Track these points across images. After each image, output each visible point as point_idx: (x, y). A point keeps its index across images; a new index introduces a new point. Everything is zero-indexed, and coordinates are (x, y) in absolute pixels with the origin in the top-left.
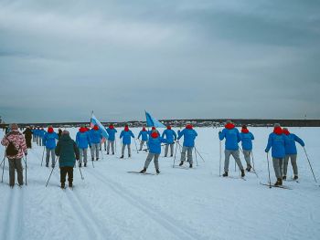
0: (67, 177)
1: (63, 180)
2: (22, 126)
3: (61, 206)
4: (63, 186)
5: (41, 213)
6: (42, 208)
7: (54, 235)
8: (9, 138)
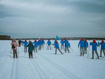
0: (31, 55)
1: (30, 56)
2: (17, 39)
3: (30, 65)
4: (30, 58)
5: (23, 68)
6: (24, 66)
7: (28, 75)
8: (13, 43)
